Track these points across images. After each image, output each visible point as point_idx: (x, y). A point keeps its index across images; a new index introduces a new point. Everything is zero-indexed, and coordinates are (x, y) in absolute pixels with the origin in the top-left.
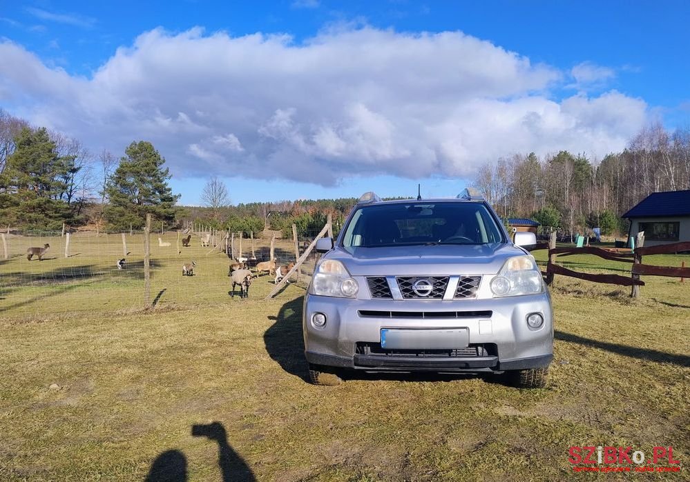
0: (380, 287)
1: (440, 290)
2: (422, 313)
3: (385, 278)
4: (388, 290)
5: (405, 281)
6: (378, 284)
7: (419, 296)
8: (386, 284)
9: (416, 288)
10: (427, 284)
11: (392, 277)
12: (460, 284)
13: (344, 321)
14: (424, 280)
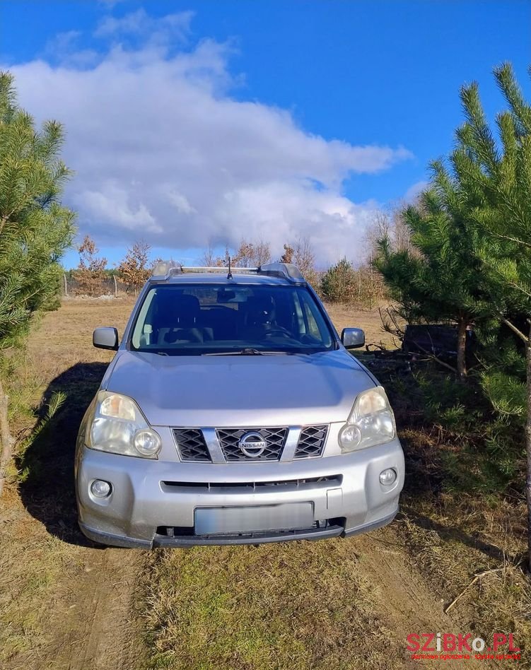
0: (192, 443)
1: (275, 447)
2: (253, 483)
3: (200, 431)
4: (205, 448)
5: (229, 435)
6: (190, 439)
7: (248, 457)
8: (202, 439)
9: (243, 444)
10: (257, 439)
11: (211, 429)
12: (302, 436)
13: (141, 496)
14: (253, 433)
